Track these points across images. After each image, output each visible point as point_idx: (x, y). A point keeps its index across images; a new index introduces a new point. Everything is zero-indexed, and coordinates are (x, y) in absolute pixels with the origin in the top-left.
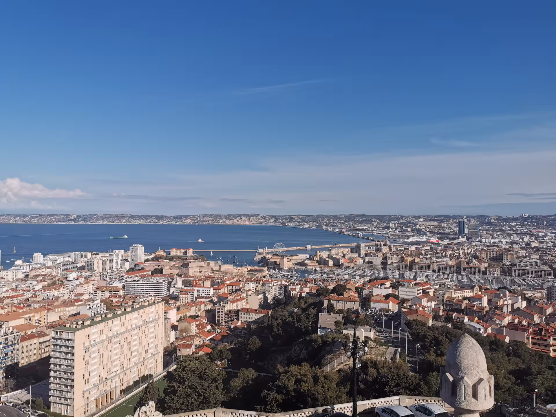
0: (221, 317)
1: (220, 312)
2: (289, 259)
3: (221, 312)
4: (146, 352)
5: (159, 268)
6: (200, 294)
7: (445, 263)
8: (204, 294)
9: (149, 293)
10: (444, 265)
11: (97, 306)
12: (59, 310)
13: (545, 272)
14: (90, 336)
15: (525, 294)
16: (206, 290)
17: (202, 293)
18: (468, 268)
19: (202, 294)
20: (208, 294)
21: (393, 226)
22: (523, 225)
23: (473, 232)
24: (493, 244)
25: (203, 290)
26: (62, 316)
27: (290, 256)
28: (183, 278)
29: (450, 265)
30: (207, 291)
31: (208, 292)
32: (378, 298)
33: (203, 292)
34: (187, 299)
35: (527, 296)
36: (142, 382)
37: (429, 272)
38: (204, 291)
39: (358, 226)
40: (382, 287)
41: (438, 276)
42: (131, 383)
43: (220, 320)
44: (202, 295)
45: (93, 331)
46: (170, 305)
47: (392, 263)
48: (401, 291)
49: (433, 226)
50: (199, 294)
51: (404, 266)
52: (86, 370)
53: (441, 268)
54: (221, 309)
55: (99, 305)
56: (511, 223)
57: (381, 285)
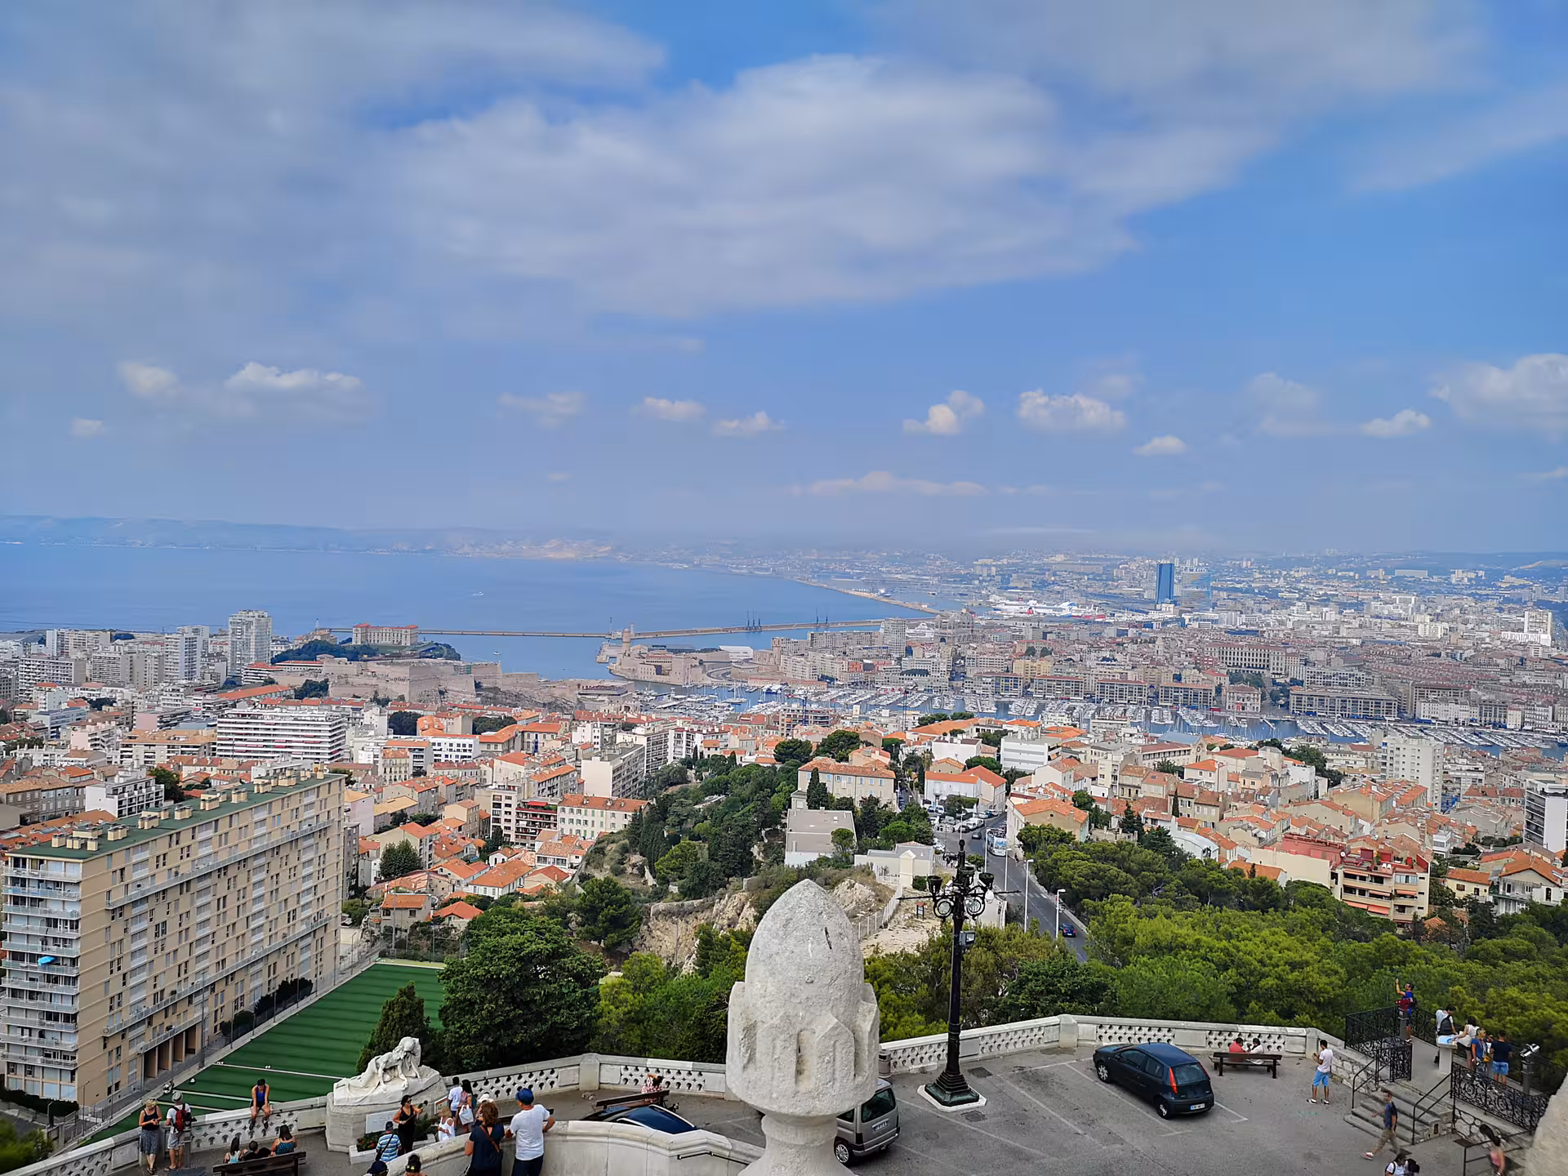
0: (506, 820)
1: (503, 805)
2: (695, 659)
3: (506, 805)
4: (292, 916)
5: (319, 680)
6: (443, 756)
7: (1117, 677)
8: (453, 757)
9: (291, 753)
10: (1117, 681)
11: (136, 786)
12: (20, 799)
13: (1378, 704)
14: (126, 872)
15: (1325, 761)
16: (459, 745)
17: (449, 753)
18: (1177, 689)
19: (447, 756)
20: (465, 757)
21: (985, 574)
22: (1322, 578)
23: (1194, 592)
24: (1245, 627)
25: (451, 745)
26: (29, 814)
27: (699, 652)
28: (391, 709)
29: (1131, 681)
30: (461, 748)
31: (465, 751)
32: (946, 769)
33: (451, 750)
34: (403, 770)
35: (1328, 766)
36: (279, 1003)
37: (1076, 701)
38: (455, 747)
39: (889, 572)
40: (955, 740)
41: (1098, 711)
42: (249, 1005)
43: (503, 828)
44: (449, 759)
45: (136, 858)
46: (354, 786)
47: (980, 676)
48: (1005, 750)
49: (1091, 576)
50: (440, 755)
51: (1011, 683)
52: (115, 968)
53: (1107, 688)
54: (503, 798)
55: (144, 785)
56: (1292, 573)
57: (954, 733)
